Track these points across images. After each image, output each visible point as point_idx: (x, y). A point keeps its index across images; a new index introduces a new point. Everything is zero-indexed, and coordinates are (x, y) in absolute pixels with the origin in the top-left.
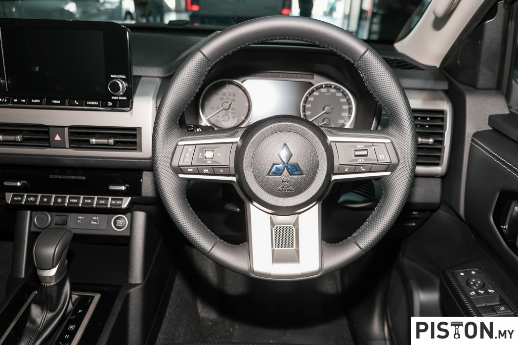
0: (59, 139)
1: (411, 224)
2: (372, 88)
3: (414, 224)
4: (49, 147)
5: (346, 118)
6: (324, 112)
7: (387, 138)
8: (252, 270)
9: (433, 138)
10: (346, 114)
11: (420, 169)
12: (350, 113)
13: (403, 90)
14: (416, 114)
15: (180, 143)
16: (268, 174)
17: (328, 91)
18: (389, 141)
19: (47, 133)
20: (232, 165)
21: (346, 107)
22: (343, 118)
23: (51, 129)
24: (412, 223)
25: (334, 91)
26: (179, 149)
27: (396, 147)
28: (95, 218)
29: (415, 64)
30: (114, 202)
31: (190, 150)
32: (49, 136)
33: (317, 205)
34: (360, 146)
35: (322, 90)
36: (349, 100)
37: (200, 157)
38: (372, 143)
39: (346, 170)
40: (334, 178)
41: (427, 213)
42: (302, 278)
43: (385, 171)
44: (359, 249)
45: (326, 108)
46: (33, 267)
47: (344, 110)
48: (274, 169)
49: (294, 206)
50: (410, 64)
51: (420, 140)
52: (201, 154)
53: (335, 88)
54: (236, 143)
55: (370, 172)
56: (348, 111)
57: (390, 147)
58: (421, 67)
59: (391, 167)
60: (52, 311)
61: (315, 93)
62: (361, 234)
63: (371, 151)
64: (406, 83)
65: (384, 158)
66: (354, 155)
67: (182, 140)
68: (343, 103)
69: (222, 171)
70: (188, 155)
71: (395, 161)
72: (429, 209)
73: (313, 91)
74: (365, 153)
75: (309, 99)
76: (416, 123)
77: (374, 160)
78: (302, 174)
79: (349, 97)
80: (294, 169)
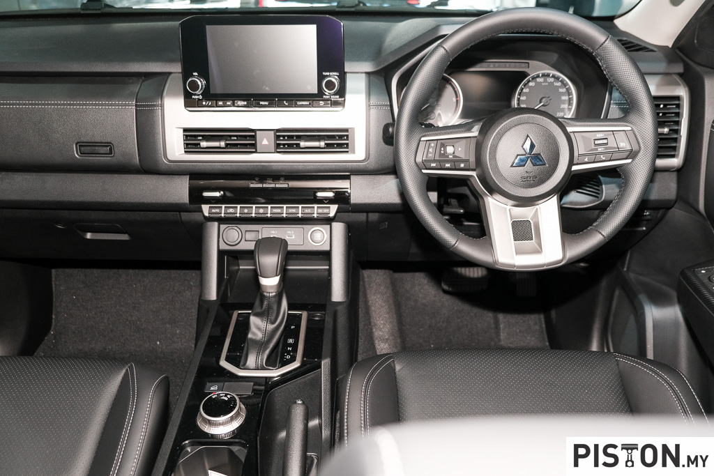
0: (267, 143)
1: (640, 229)
2: (611, 76)
3: (644, 228)
4: (256, 152)
5: (566, 110)
6: (542, 104)
7: (627, 126)
8: (496, 262)
9: (668, 126)
10: (566, 106)
11: (661, 162)
12: (570, 103)
13: (642, 75)
14: (656, 101)
15: (423, 139)
16: (512, 166)
17: (545, 81)
18: (629, 128)
19: (254, 137)
20: (472, 159)
21: (565, 98)
22: (563, 110)
23: (257, 132)
24: (642, 227)
25: (552, 80)
26: (422, 145)
27: (637, 134)
28: (290, 232)
29: (644, 45)
30: (320, 211)
31: (433, 145)
32: (256, 141)
33: (556, 196)
34: (599, 135)
35: (538, 80)
36: (568, 90)
37: (442, 152)
38: (613, 131)
39: (586, 160)
40: (574, 168)
41: (661, 212)
42: (545, 268)
43: (626, 159)
44: (601, 236)
45: (544, 100)
46: (255, 275)
47: (564, 102)
48: (516, 161)
49: (537, 196)
50: (638, 45)
51: (659, 130)
52: (442, 149)
53: (553, 76)
54: (476, 137)
55: (610, 160)
56: (567, 102)
57: (631, 135)
58: (651, 48)
59: (632, 154)
60: (273, 323)
61: (531, 84)
62: (602, 222)
63: (611, 138)
64: (644, 67)
65: (624, 145)
66: (593, 145)
67: (424, 136)
68: (563, 94)
69: (462, 165)
70: (431, 150)
71: (635, 148)
72: (664, 207)
73: (529, 81)
74: (605, 141)
75: (524, 90)
76: (658, 111)
77: (615, 148)
78: (545, 164)
79: (570, 87)
80: (536, 159)
